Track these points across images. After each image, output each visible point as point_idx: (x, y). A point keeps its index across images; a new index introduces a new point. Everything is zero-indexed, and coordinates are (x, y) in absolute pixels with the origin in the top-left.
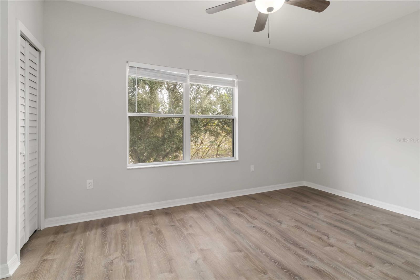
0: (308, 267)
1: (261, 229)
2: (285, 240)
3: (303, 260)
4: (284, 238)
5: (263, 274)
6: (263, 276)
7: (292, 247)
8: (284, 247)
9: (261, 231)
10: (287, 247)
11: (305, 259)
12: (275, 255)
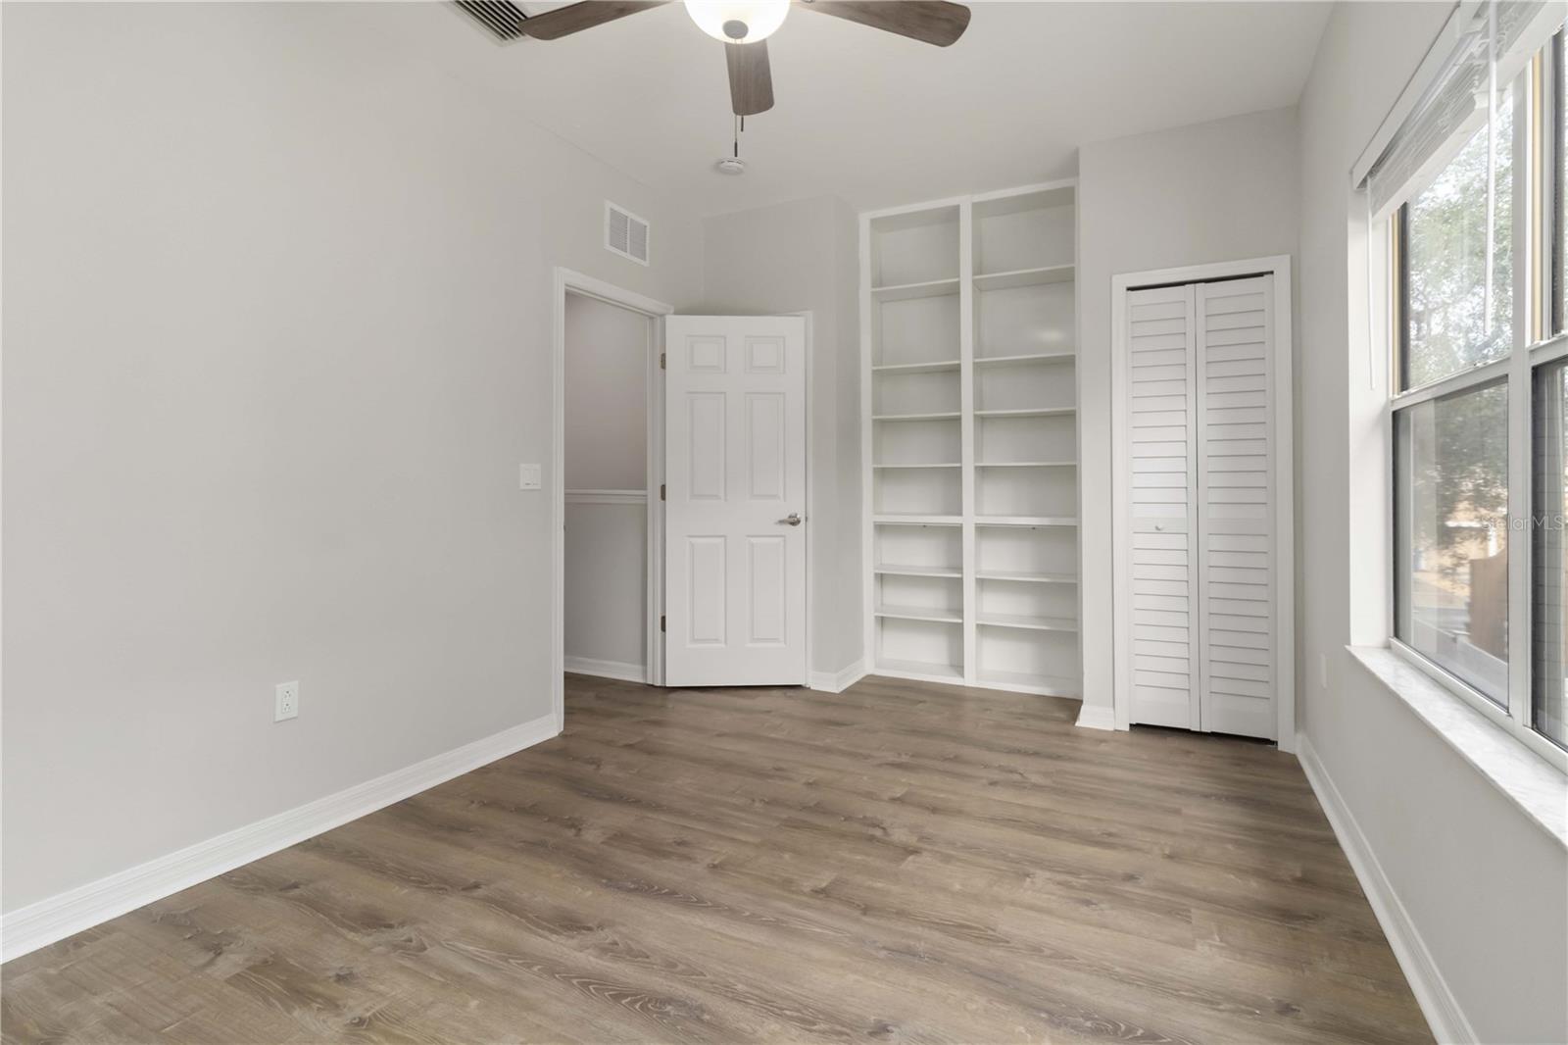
0: (601, 927)
1: (839, 1028)
2: (702, 1009)
3: (616, 944)
4: (706, 1017)
5: (716, 862)
6: (714, 860)
7: (661, 980)
8: (693, 974)
9: (831, 1018)
10: (682, 973)
11: (608, 950)
12: (710, 926)
